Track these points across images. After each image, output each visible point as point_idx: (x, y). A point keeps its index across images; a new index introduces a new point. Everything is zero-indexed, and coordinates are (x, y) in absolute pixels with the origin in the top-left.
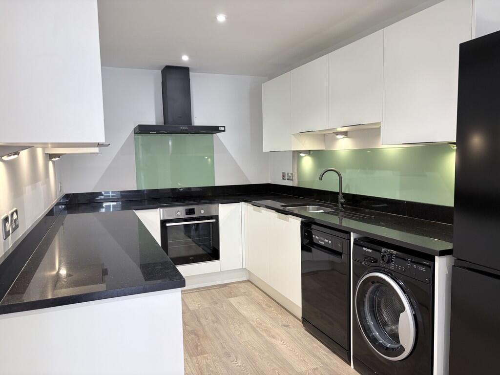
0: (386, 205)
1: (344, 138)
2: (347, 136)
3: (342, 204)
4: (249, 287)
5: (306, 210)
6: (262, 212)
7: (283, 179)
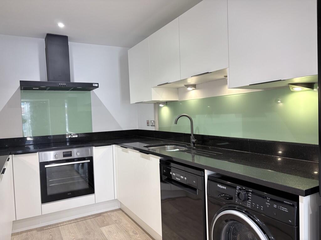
0: (227, 143)
1: (193, 89)
2: (196, 88)
3: (194, 143)
4: (120, 214)
5: (165, 149)
6: (128, 153)
7: (148, 126)
